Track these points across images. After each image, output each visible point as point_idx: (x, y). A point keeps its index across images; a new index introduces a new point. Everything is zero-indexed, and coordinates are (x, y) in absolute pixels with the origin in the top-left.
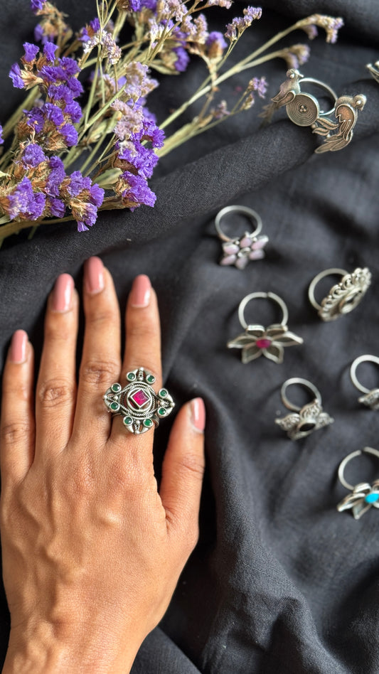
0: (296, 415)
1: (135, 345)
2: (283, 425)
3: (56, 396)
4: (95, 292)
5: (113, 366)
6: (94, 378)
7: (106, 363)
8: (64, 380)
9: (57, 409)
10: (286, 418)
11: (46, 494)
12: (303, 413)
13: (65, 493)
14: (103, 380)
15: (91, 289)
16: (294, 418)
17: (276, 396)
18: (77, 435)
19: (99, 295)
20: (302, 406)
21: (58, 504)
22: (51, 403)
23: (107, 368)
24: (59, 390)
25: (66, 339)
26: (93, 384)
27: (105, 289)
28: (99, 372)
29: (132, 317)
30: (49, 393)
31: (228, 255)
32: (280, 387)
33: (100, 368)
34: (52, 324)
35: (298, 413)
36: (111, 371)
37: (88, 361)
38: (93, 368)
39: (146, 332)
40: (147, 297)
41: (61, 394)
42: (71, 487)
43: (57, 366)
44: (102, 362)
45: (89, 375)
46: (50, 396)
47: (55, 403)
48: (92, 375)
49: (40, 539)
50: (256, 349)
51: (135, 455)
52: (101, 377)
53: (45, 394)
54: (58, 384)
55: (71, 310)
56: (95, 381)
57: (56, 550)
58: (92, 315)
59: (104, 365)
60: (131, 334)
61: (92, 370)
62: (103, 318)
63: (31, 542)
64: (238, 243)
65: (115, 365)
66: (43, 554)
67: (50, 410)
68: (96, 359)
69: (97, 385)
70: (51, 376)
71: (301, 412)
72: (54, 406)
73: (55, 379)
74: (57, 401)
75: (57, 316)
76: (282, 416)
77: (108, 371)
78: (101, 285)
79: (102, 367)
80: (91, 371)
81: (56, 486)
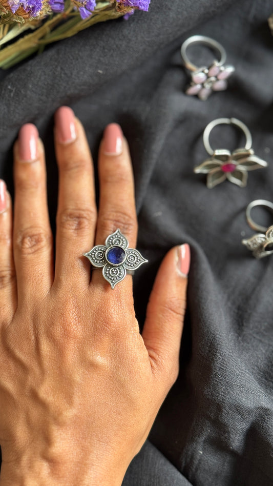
0: (262, 235)
1: (109, 191)
2: (249, 246)
3: (33, 243)
4: (68, 141)
5: (89, 213)
6: (73, 225)
7: (83, 210)
8: (40, 227)
9: (36, 256)
10: (252, 239)
11: (33, 338)
12: (269, 233)
13: (51, 337)
14: (82, 226)
15: (64, 139)
16: (259, 238)
17: (241, 218)
18: (59, 280)
19: (72, 144)
20: (268, 226)
21: (45, 347)
22: (30, 251)
23: (85, 215)
24: (36, 237)
25: (37, 187)
26: (72, 231)
27: (77, 139)
28: (77, 219)
29: (105, 165)
30: (27, 240)
31: (196, 84)
32: (244, 209)
33: (77, 215)
34: (21, 174)
35: (264, 233)
36: (88, 218)
37: (65, 209)
38: (71, 215)
39: (121, 180)
40: (118, 145)
41: (38, 241)
42: (58, 331)
43: (32, 214)
44: (79, 209)
45: (68, 222)
46: (28, 244)
47: (33, 250)
48: (71, 223)
49: (30, 380)
50: (221, 173)
51: (119, 299)
52: (80, 224)
53: (23, 242)
54: (34, 232)
55: (38, 159)
56: (74, 227)
57: (46, 392)
58: (66, 165)
59: (82, 212)
60: (106, 181)
61: (71, 218)
62: (78, 167)
63: (22, 384)
64: (206, 71)
65: (91, 212)
66: (34, 396)
67: (29, 257)
68: (74, 207)
69: (76, 232)
70: (26, 225)
71: (267, 233)
72: (33, 253)
73: (31, 227)
74: (36, 248)
75: (26, 166)
76: (248, 237)
77: (85, 218)
78: (73, 136)
79: (80, 214)
80: (69, 219)
81: (42, 329)
